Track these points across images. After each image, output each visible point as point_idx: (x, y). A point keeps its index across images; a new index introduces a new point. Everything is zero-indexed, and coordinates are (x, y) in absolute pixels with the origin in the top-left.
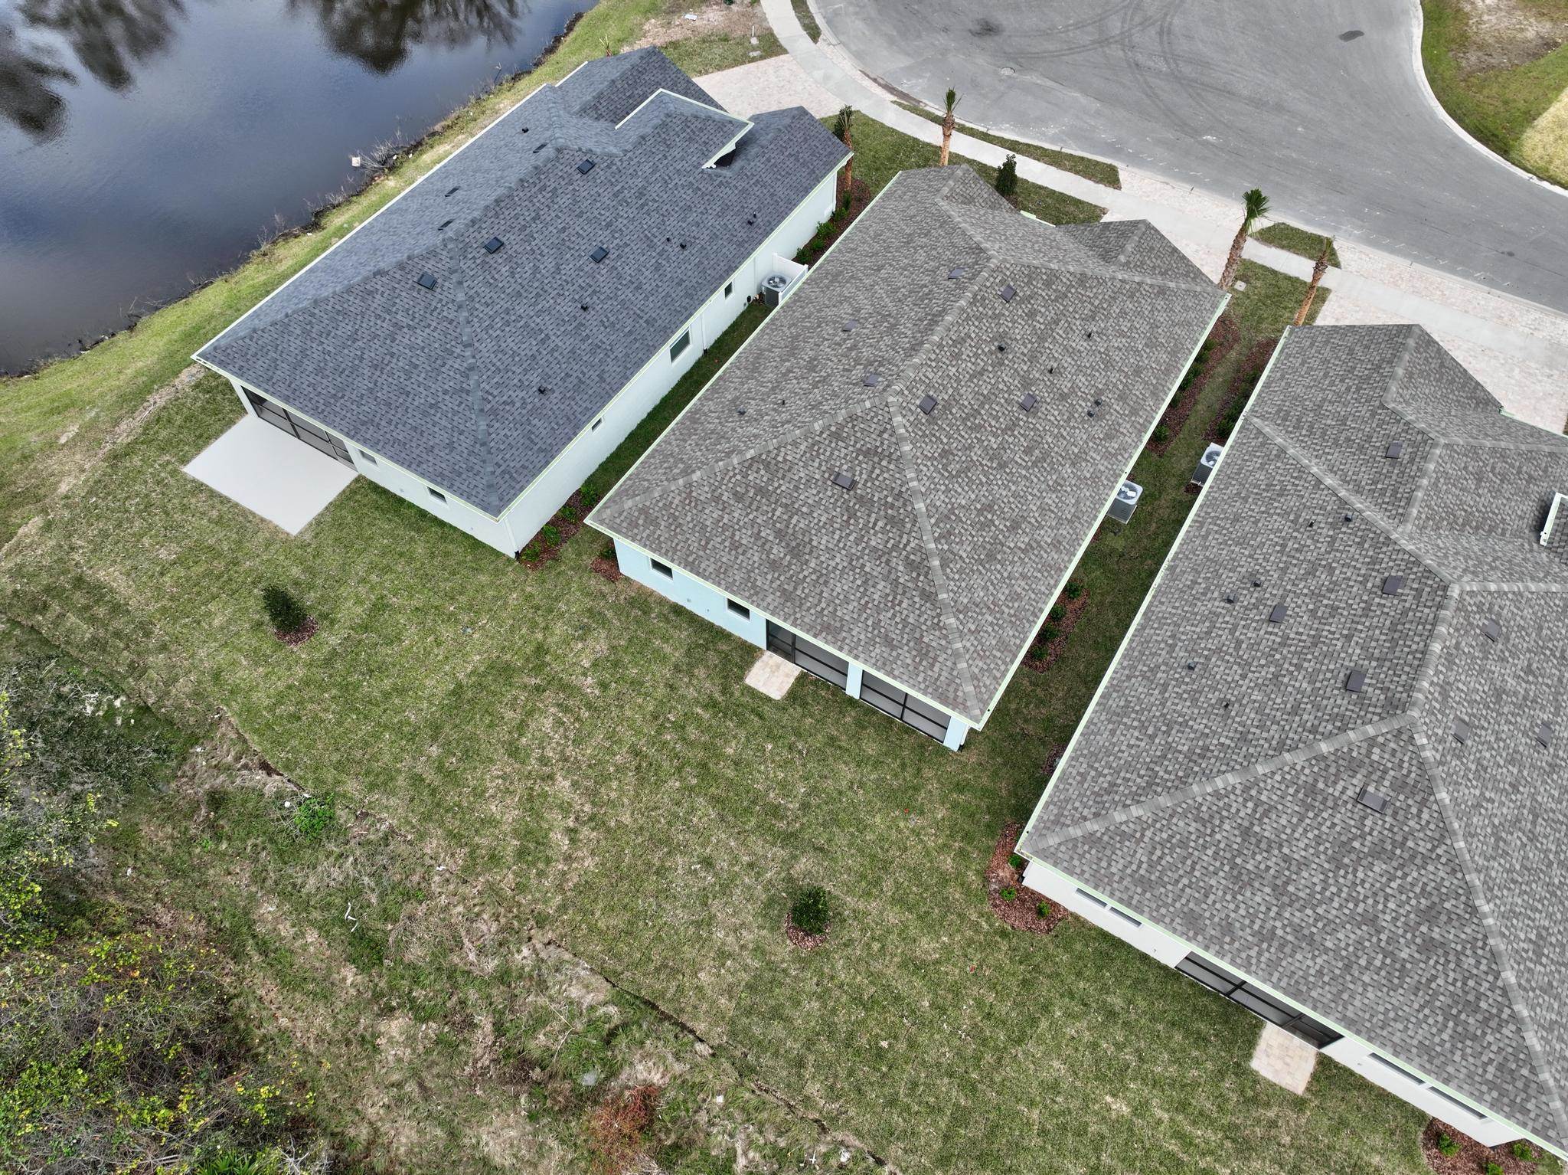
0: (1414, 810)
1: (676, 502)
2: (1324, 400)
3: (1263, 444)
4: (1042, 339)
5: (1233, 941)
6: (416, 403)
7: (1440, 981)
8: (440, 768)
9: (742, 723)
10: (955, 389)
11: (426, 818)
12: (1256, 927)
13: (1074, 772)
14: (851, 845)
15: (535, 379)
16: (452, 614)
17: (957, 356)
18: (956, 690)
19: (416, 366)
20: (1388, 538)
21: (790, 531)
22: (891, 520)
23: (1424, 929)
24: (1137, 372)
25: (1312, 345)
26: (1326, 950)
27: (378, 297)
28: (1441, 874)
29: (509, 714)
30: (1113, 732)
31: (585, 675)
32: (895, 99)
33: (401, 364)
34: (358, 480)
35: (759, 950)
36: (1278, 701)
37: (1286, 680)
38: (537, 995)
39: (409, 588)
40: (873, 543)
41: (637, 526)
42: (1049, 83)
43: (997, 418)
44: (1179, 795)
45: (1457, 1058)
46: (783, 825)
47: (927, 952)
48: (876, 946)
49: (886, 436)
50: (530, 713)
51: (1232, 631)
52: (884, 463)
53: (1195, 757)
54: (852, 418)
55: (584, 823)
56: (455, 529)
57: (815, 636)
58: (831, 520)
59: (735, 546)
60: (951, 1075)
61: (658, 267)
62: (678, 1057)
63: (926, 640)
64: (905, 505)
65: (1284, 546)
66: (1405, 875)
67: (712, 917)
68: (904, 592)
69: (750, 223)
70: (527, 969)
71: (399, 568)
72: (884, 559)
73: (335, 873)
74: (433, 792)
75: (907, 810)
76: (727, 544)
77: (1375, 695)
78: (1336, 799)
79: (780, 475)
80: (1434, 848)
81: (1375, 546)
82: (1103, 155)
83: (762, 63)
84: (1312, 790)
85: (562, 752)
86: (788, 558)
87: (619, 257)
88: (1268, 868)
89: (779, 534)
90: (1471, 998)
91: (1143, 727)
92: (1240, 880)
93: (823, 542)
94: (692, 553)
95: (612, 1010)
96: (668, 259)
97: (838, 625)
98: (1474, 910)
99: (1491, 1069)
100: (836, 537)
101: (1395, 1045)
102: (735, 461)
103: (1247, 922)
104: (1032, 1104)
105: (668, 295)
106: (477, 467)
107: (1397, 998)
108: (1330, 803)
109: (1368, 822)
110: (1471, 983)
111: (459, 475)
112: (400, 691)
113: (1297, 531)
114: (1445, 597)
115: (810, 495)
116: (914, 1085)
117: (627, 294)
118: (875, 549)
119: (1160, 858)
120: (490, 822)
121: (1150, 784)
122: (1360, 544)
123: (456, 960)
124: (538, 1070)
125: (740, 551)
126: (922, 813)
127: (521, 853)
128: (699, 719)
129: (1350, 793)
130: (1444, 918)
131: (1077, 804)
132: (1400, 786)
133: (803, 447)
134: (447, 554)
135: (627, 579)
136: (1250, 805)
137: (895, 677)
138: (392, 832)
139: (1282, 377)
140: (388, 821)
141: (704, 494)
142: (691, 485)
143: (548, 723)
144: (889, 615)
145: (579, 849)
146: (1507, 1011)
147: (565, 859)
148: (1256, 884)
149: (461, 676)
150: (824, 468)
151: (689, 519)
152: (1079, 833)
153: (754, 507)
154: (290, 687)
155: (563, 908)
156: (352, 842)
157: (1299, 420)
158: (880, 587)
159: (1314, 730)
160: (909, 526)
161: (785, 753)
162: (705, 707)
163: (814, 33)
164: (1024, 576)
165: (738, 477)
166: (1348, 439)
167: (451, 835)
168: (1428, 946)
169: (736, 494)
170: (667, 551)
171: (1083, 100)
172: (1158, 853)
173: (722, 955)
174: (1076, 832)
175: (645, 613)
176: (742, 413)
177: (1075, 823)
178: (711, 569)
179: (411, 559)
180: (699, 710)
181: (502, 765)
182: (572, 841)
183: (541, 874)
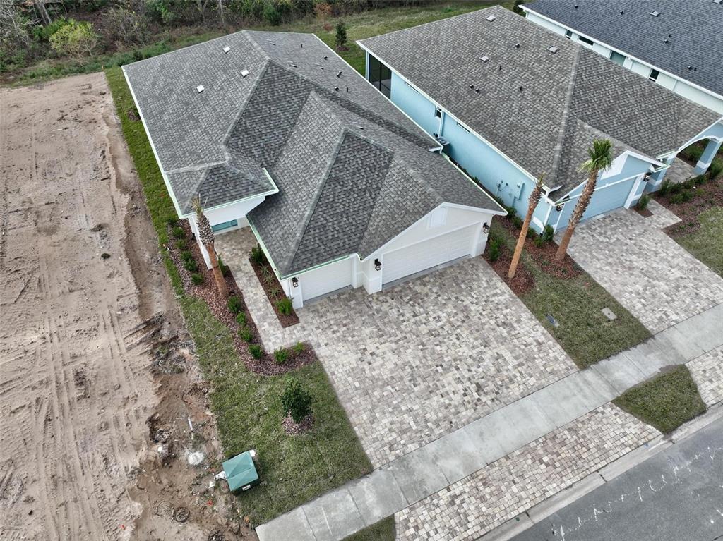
10: (497, 28)
17: (515, 28)
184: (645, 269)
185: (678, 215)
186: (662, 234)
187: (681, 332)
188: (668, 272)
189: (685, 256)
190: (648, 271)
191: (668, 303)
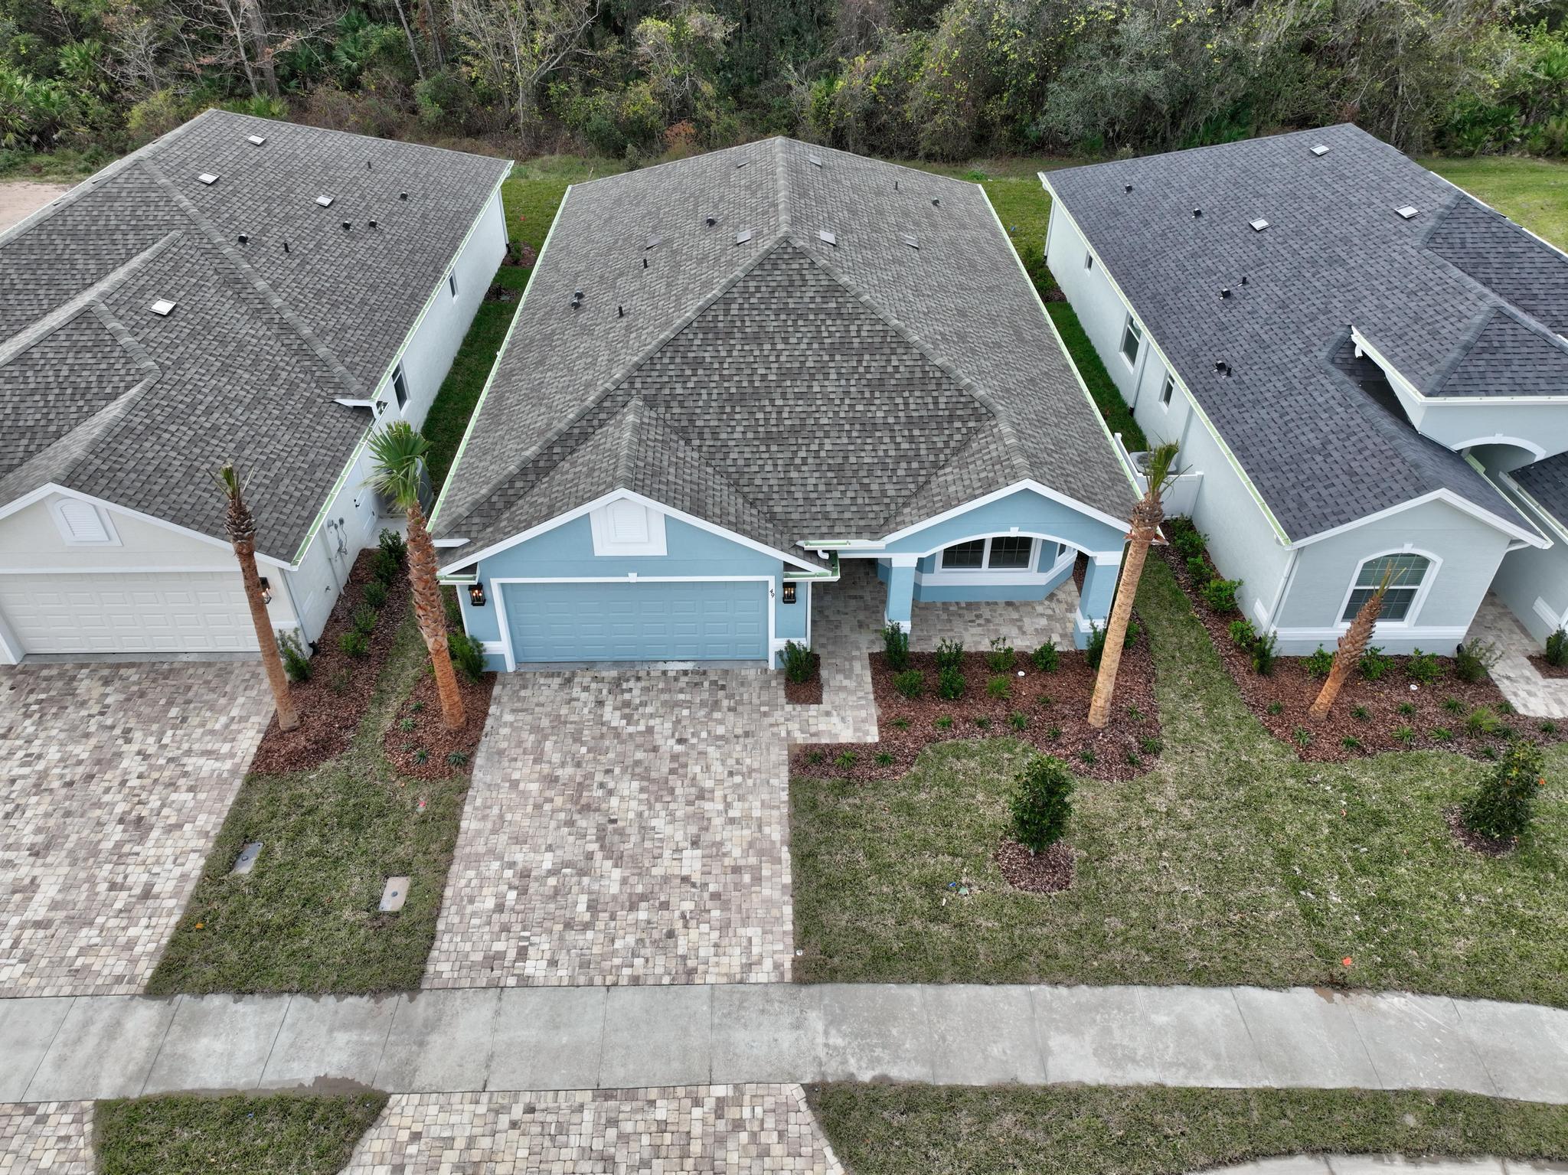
184: (620, 824)
185: (882, 725)
186: (780, 755)
187: (497, 1013)
188: (667, 854)
189: (767, 830)
190: (621, 833)
191: (568, 925)
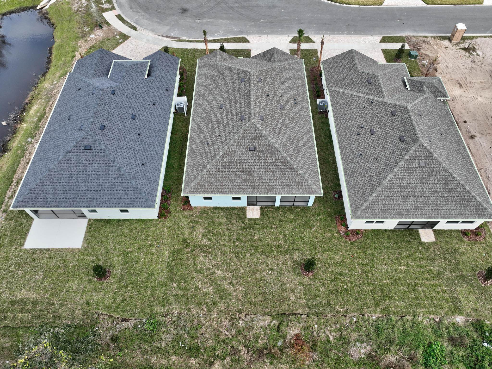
0: (432, 162)
1: (207, 177)
2: (343, 76)
3: (338, 93)
4: (274, 89)
5: (410, 213)
6: (106, 186)
7: (456, 197)
8: (180, 289)
9: (254, 229)
10: (265, 111)
11: (187, 304)
12: (414, 207)
13: (352, 194)
14: (303, 244)
15: (139, 162)
16: (150, 244)
17: (259, 102)
18: (312, 189)
19: (99, 175)
20: (385, 103)
21: (245, 169)
22: (271, 153)
23: (447, 187)
24: (298, 88)
25: (330, 64)
26: (430, 204)
27: (73, 159)
28: (444, 173)
29: (189, 262)
30: (354, 180)
31: (202, 240)
32: (172, 39)
33: (93, 177)
34: (90, 220)
35: (300, 283)
36: (388, 152)
37: (386, 146)
38: (252, 331)
39: (131, 244)
40: (269, 162)
41: (199, 189)
42: (212, 20)
43: (277, 114)
44: (381, 186)
45: (467, 212)
46: (283, 249)
47: (339, 259)
48: (327, 265)
49: (257, 131)
50: (194, 259)
51: (365, 141)
52: (260, 139)
53: (378, 175)
54: (245, 131)
55: (232, 279)
56: (133, 219)
57: (267, 194)
58: (254, 161)
59: (231, 181)
60: (364, 284)
61: (151, 114)
62: (299, 323)
63: (297, 180)
64: (272, 147)
65: (362, 115)
66: (437, 177)
67: (283, 282)
68: (285, 171)
69: (167, 90)
70: (244, 326)
71: (123, 240)
72: (274, 165)
73: (169, 336)
74: (183, 296)
75: (310, 227)
76: (228, 181)
77: (409, 140)
78: (415, 168)
79: (233, 155)
80: (440, 168)
81: (383, 106)
82: (239, 35)
83: (125, 42)
84: (409, 169)
85: (212, 264)
86: (248, 177)
87: (139, 115)
88: (409, 192)
89: (242, 171)
90: (463, 197)
91: (360, 175)
92: (405, 198)
93: (255, 168)
94: (219, 189)
95: (275, 322)
96: (152, 110)
97: (272, 188)
98: (454, 178)
99: (474, 210)
100: (258, 165)
101: (454, 217)
102: (218, 157)
103: (411, 207)
104: (386, 279)
105: (159, 121)
106: (139, 196)
107: (449, 206)
108: (414, 170)
109: (424, 170)
110: (461, 194)
111: (134, 201)
112: (151, 274)
113: (362, 110)
114: (408, 110)
115: (245, 157)
116: (358, 292)
117: (148, 125)
118: (271, 163)
119: (385, 203)
120: (206, 294)
121: (373, 187)
122: (379, 107)
123: (222, 337)
124: (265, 350)
125: (233, 181)
126: (314, 226)
127: (221, 297)
128: (243, 234)
129: (417, 165)
130: (449, 183)
131: (358, 201)
132: (426, 158)
133: (235, 145)
134: (136, 228)
135: (195, 207)
136: (398, 179)
137: (294, 194)
138: (179, 315)
139: (329, 75)
140: (176, 312)
141: (214, 171)
142: (208, 170)
143: (202, 258)
144: (284, 178)
145: (235, 287)
146: (471, 196)
147: (234, 291)
148: (409, 197)
149: (167, 260)
150: (244, 148)
151: (213, 180)
152: (364, 207)
153: (231, 168)
154: (115, 293)
155: (243, 304)
156: (169, 324)
157: (341, 84)
158: (277, 172)
159: (401, 155)
160: (276, 152)
161: (270, 230)
162: (242, 230)
163: (135, 29)
164: (308, 152)
165: (221, 161)
166: (356, 83)
167: (198, 304)
168: (450, 191)
169: (223, 166)
170: (212, 192)
171: (224, 21)
172: (384, 202)
173: (293, 291)
174: (363, 208)
175: (207, 214)
176: (208, 144)
177: (361, 206)
178: (228, 191)
179: (126, 236)
180: (241, 232)
181: (197, 278)
182: (232, 285)
183: (230, 299)
